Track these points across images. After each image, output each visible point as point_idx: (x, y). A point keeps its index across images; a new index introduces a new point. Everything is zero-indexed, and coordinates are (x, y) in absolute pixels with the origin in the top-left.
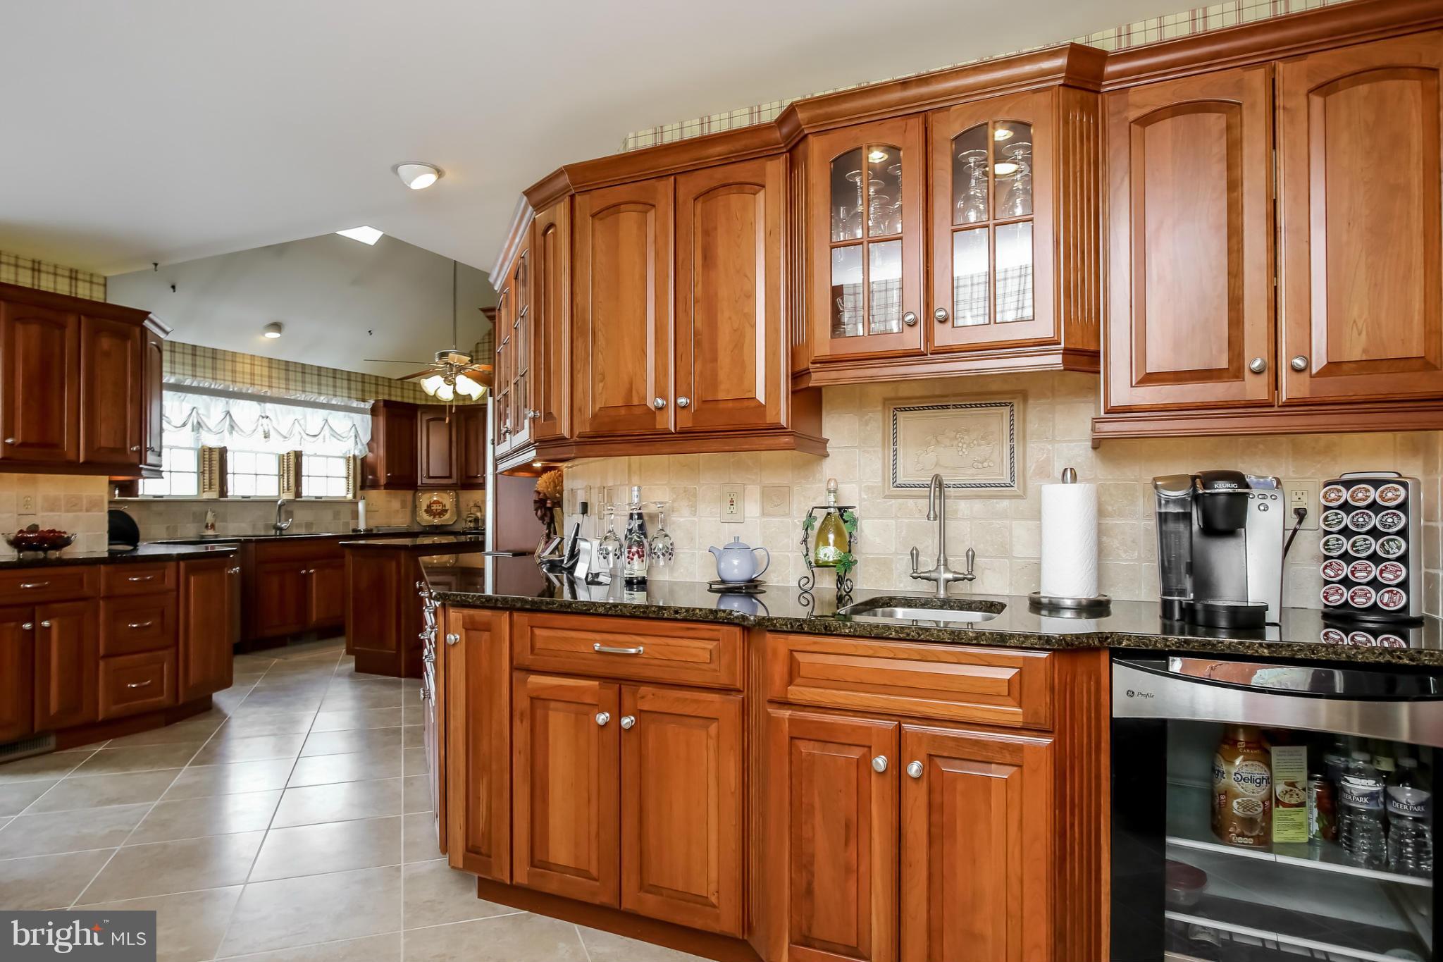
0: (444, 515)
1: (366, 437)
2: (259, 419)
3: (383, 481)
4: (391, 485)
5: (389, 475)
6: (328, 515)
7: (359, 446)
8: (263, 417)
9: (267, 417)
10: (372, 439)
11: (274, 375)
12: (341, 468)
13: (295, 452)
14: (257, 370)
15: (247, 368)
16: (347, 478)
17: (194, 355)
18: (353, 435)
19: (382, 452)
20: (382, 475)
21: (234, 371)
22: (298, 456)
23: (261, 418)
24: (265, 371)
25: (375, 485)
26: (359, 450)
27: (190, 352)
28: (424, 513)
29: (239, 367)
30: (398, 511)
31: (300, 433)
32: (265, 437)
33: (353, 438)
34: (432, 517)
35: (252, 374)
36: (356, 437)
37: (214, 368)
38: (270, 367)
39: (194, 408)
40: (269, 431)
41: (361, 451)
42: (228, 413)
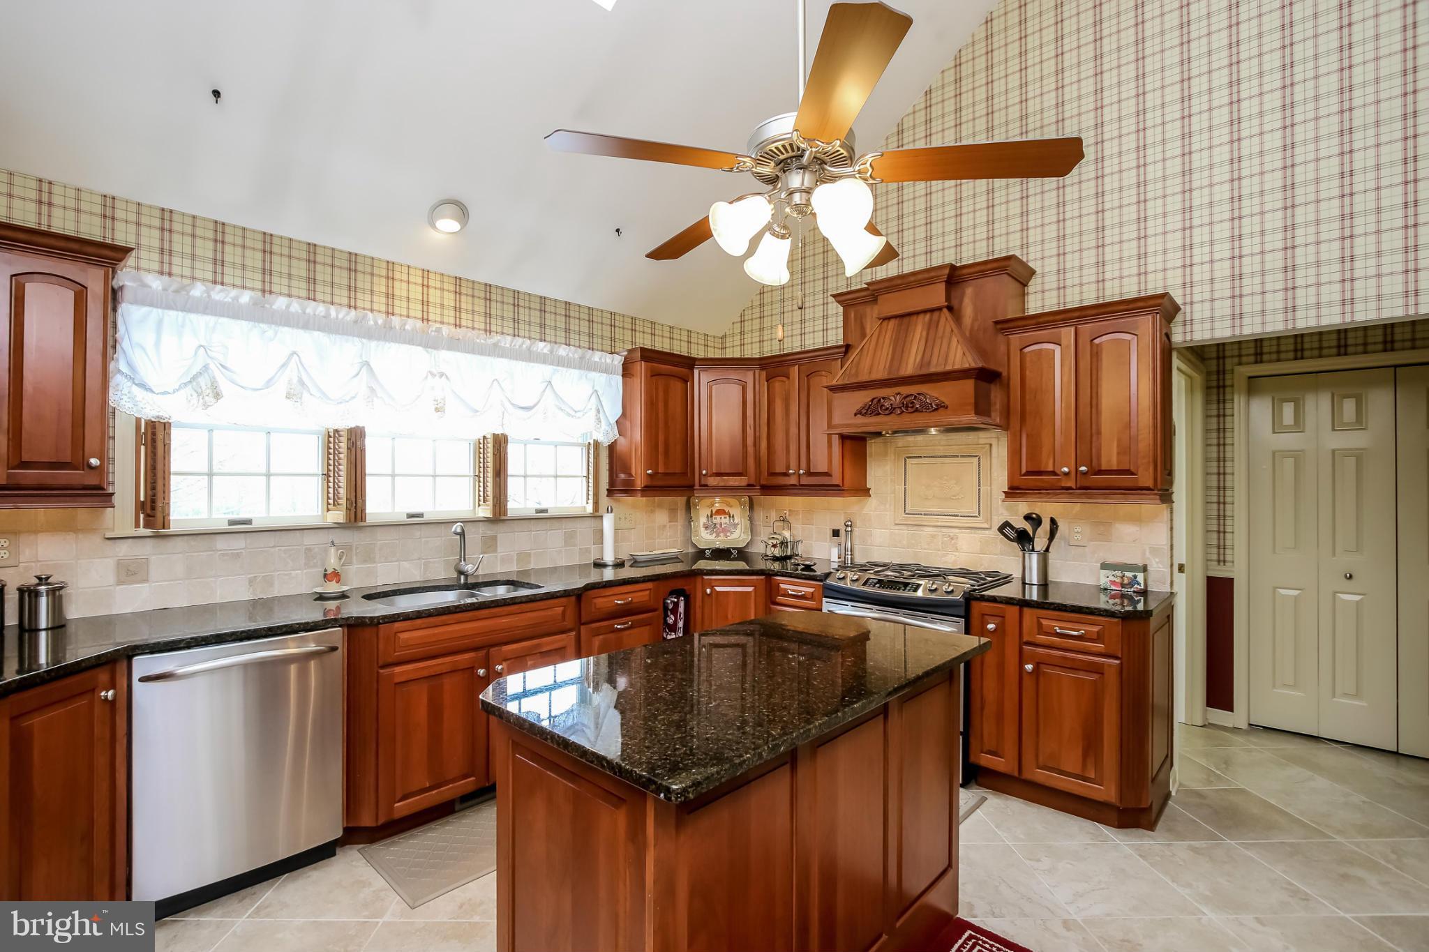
0: (732, 533)
1: (614, 410)
2: (426, 377)
3: (639, 483)
4: (655, 488)
5: (650, 472)
6: (554, 538)
7: (604, 426)
8: (433, 375)
9: (442, 375)
10: (624, 414)
11: (463, 306)
12: (576, 463)
13: (494, 434)
14: (434, 296)
15: (416, 292)
16: (588, 477)
17: (312, 261)
18: (594, 407)
19: (637, 434)
20: (639, 472)
21: (390, 296)
22: (500, 443)
23: (430, 376)
24: (449, 299)
25: (628, 489)
26: (605, 434)
27: (304, 255)
28: (702, 529)
29: (400, 289)
30: (665, 526)
31: (503, 405)
32: (437, 410)
33: (593, 412)
34: (714, 535)
35: (425, 303)
36: (598, 411)
37: (352, 288)
38: (457, 293)
39: (294, 353)
40: (444, 399)
41: (607, 434)
42: (367, 364)
